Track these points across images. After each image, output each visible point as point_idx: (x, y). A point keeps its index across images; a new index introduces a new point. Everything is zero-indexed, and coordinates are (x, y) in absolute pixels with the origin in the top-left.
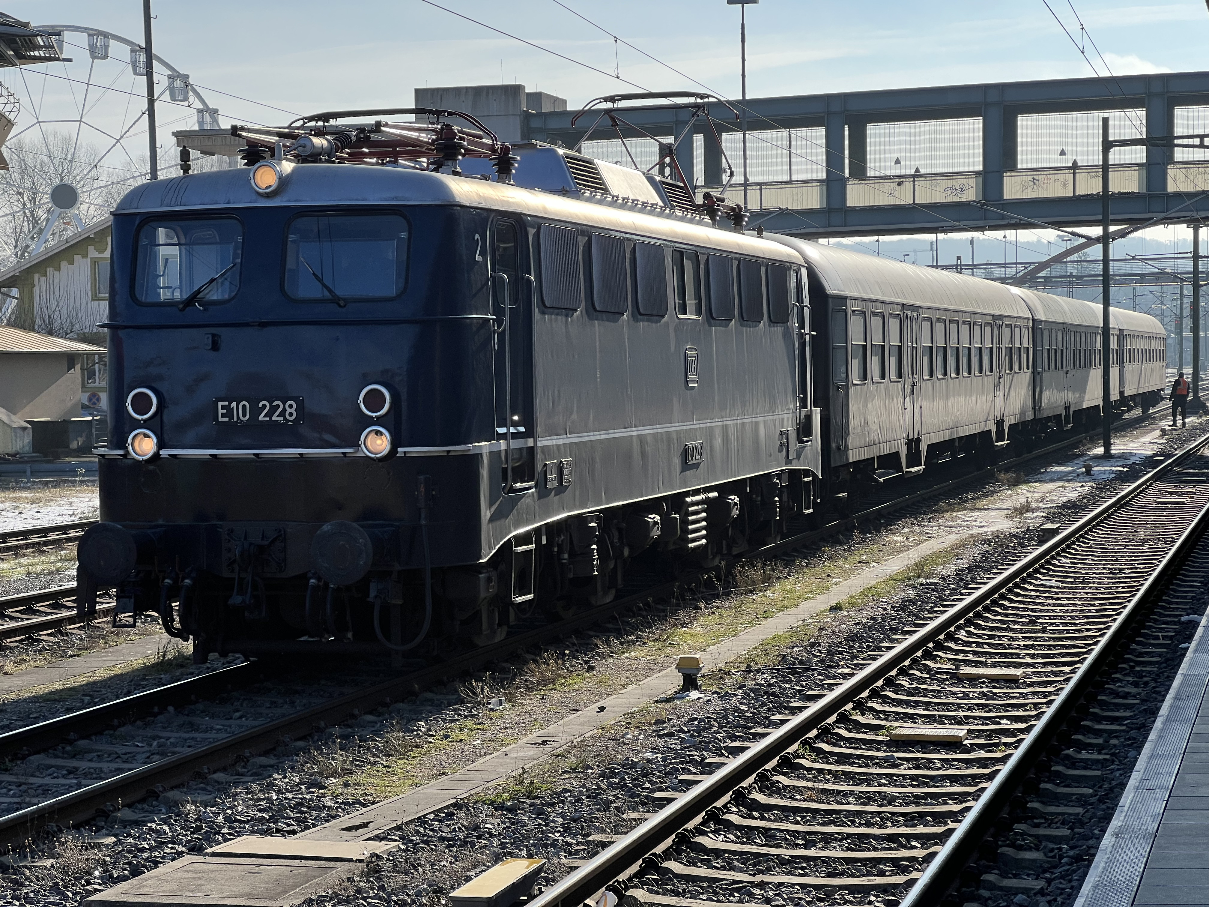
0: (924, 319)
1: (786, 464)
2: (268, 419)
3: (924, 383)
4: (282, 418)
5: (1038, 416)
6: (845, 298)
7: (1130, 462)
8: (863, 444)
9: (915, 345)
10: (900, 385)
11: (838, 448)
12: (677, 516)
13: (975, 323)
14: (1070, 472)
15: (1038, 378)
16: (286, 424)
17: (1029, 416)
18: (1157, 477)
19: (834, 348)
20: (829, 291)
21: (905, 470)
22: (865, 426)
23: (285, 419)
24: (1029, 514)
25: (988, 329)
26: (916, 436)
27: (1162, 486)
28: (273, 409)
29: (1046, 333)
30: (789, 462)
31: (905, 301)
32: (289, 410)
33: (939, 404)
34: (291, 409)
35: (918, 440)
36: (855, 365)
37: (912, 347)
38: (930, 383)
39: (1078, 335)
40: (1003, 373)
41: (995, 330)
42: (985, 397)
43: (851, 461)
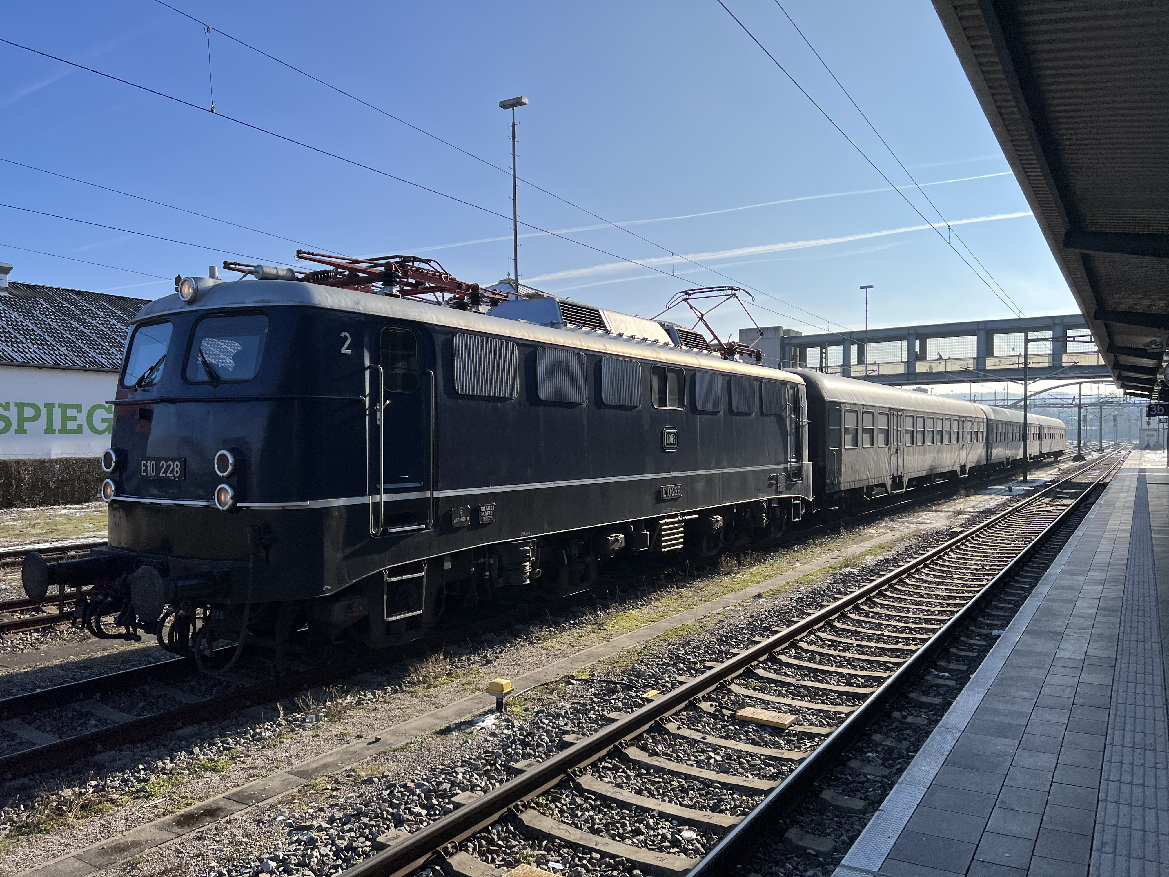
0: (907, 416)
1: (776, 494)
2: (164, 475)
3: (906, 448)
4: (171, 475)
5: (989, 462)
6: (841, 403)
7: (1035, 485)
8: (854, 479)
9: (899, 429)
10: (886, 449)
11: (832, 483)
12: (648, 533)
13: (946, 419)
14: (1003, 489)
15: (990, 446)
16: (174, 480)
17: (984, 462)
18: (1043, 495)
19: (830, 429)
20: (827, 398)
21: (890, 492)
22: (853, 469)
23: (174, 476)
24: (960, 516)
25: (956, 423)
26: (899, 474)
27: (1044, 499)
28: (168, 467)
29: (995, 426)
30: (777, 493)
31: (892, 406)
32: (176, 469)
33: (918, 458)
34: (177, 467)
35: (901, 477)
36: (847, 439)
37: (897, 430)
38: (911, 448)
39: (1015, 427)
40: (965, 443)
41: (960, 423)
42: (953, 454)
43: (842, 489)
